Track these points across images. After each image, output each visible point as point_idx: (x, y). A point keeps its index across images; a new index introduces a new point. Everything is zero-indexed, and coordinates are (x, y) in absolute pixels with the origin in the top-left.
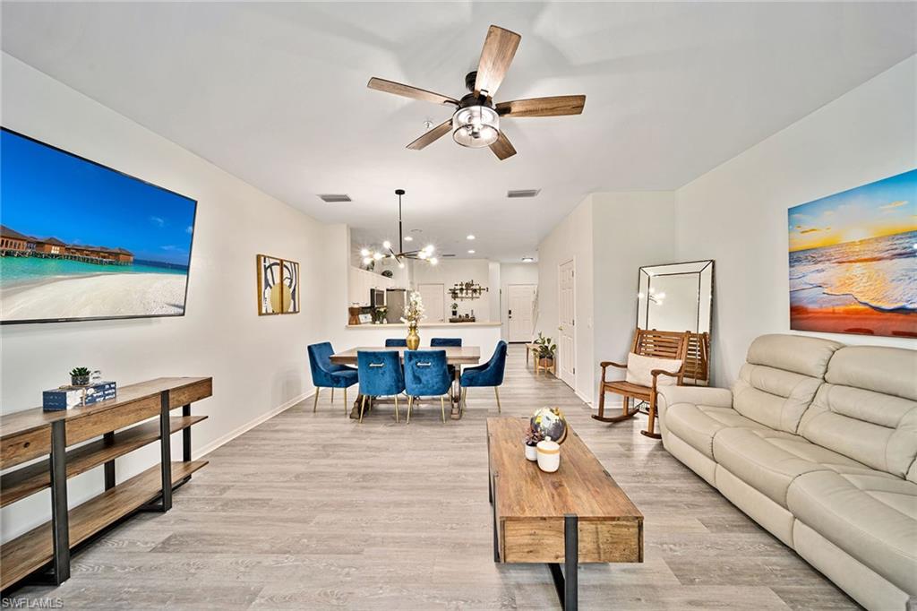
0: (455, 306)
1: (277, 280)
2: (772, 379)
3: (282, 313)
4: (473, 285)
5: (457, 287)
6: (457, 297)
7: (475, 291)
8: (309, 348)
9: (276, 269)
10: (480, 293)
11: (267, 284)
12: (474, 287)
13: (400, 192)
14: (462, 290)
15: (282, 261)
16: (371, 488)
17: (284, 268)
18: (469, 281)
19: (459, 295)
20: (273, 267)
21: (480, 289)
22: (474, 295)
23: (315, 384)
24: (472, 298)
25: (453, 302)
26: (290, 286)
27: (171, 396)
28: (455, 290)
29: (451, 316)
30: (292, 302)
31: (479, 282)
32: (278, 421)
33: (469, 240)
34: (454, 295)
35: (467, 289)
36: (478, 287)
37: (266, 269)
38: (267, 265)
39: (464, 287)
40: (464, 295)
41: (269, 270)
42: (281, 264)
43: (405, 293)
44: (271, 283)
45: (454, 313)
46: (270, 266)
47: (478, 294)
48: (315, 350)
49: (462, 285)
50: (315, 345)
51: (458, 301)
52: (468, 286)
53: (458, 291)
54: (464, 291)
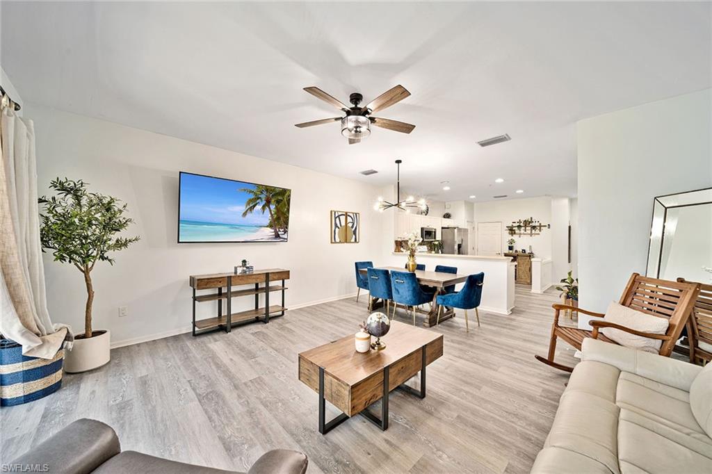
0: (512, 242)
1: (343, 224)
3: (346, 242)
4: (532, 222)
5: (514, 225)
6: (515, 234)
7: (534, 227)
8: (356, 263)
9: (343, 218)
10: (540, 230)
11: (336, 226)
12: (533, 224)
13: (399, 162)
14: (519, 227)
15: (346, 213)
17: (348, 217)
18: (528, 218)
19: (517, 231)
20: (341, 217)
21: (540, 226)
22: (533, 231)
23: (358, 286)
24: (531, 234)
26: (352, 227)
27: (270, 275)
28: (513, 227)
29: (507, 251)
30: (354, 236)
31: (538, 218)
32: (341, 303)
33: (498, 183)
34: (512, 231)
35: (525, 226)
36: (537, 224)
37: (335, 218)
38: (337, 215)
39: (522, 224)
40: (522, 231)
41: (338, 219)
42: (346, 215)
43: (456, 230)
44: (339, 225)
45: (511, 248)
46: (339, 216)
47: (537, 231)
48: (359, 266)
49: (520, 222)
50: (361, 263)
51: (515, 237)
52: (527, 223)
53: (516, 228)
54: (523, 228)
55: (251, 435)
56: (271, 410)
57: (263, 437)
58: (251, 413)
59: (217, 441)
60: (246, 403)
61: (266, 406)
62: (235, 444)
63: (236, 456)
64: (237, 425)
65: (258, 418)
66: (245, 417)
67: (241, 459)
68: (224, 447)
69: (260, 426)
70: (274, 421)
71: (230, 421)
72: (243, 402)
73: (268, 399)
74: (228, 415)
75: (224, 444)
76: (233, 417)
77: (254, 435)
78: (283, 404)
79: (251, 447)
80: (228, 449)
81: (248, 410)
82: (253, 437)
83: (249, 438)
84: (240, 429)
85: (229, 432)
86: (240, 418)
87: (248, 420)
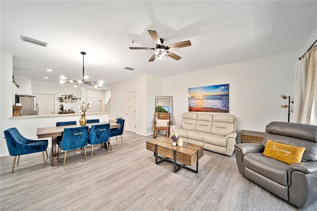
0: (62, 106)
2: (189, 121)
4: (72, 96)
5: (62, 97)
6: (63, 101)
7: (74, 99)
10: (76, 100)
12: (73, 97)
13: (83, 53)
14: (66, 98)
16: (116, 180)
18: (70, 94)
19: (64, 101)
21: (76, 99)
22: (73, 101)
25: (61, 104)
29: (60, 111)
31: (75, 95)
34: (61, 100)
36: (75, 98)
39: (67, 97)
40: (67, 101)
45: (62, 109)
47: (75, 101)
49: (66, 96)
51: (63, 103)
52: (70, 97)
53: (64, 99)
54: (67, 99)
55: (210, 192)
56: (193, 190)
57: (208, 188)
58: (199, 198)
59: (221, 204)
60: (193, 204)
61: (192, 193)
62: (217, 196)
63: (221, 193)
64: (209, 200)
65: (201, 194)
66: (203, 199)
67: (221, 191)
68: (221, 199)
69: (204, 191)
70: (199, 187)
71: (209, 204)
72: (194, 205)
73: (186, 195)
74: (206, 207)
75: (220, 200)
76: (205, 204)
77: (209, 191)
78: (187, 187)
79: (215, 190)
80: (221, 197)
81: (198, 200)
82: (211, 191)
83: (212, 192)
84: (210, 198)
85: (214, 201)
86: (204, 201)
87: (203, 197)
